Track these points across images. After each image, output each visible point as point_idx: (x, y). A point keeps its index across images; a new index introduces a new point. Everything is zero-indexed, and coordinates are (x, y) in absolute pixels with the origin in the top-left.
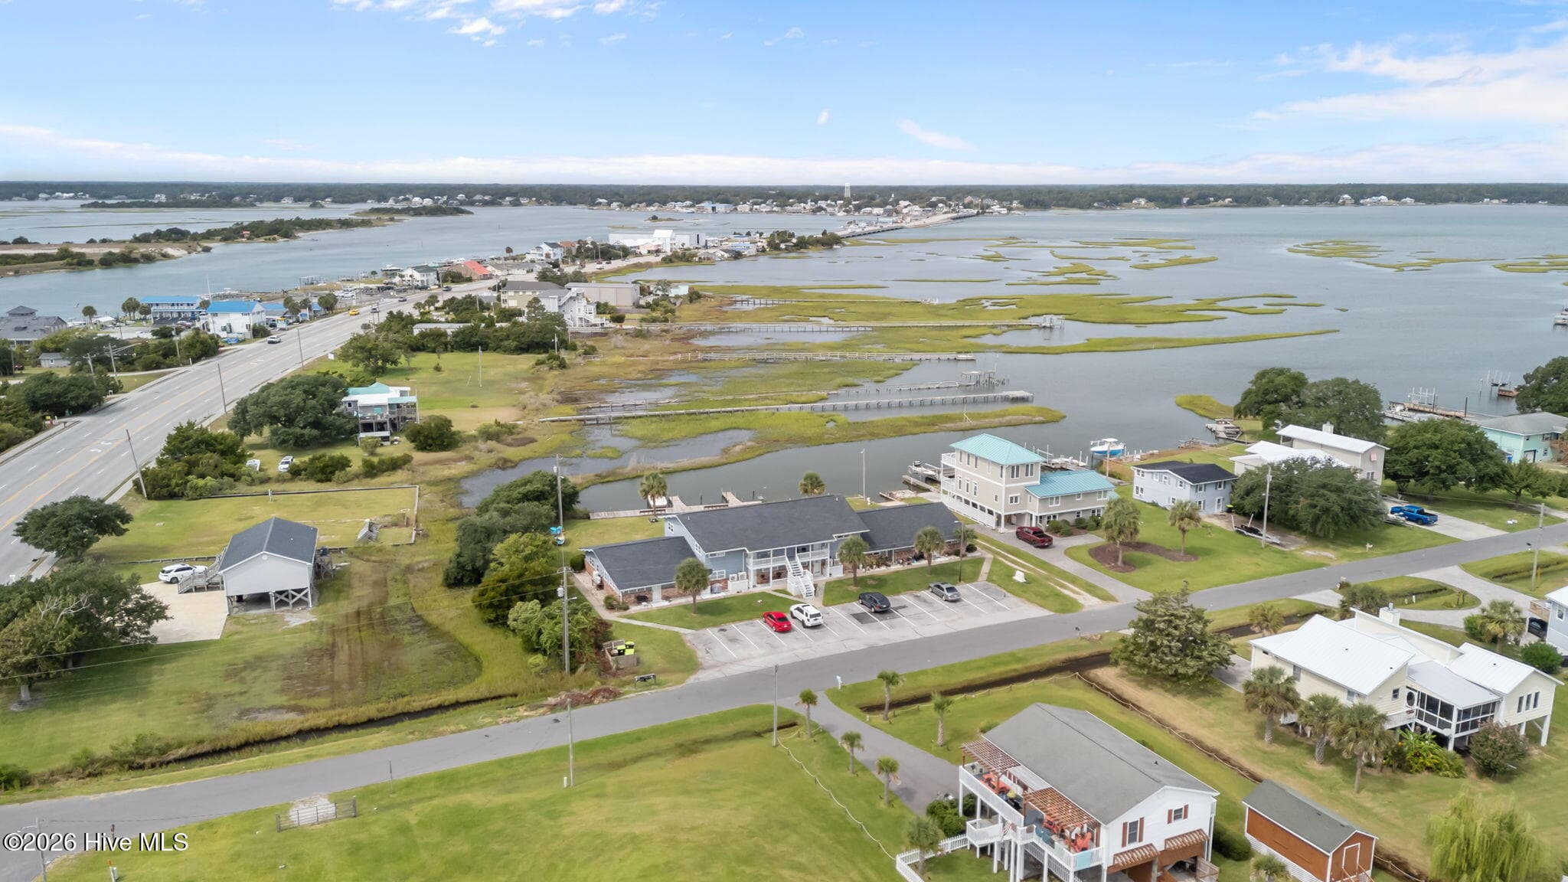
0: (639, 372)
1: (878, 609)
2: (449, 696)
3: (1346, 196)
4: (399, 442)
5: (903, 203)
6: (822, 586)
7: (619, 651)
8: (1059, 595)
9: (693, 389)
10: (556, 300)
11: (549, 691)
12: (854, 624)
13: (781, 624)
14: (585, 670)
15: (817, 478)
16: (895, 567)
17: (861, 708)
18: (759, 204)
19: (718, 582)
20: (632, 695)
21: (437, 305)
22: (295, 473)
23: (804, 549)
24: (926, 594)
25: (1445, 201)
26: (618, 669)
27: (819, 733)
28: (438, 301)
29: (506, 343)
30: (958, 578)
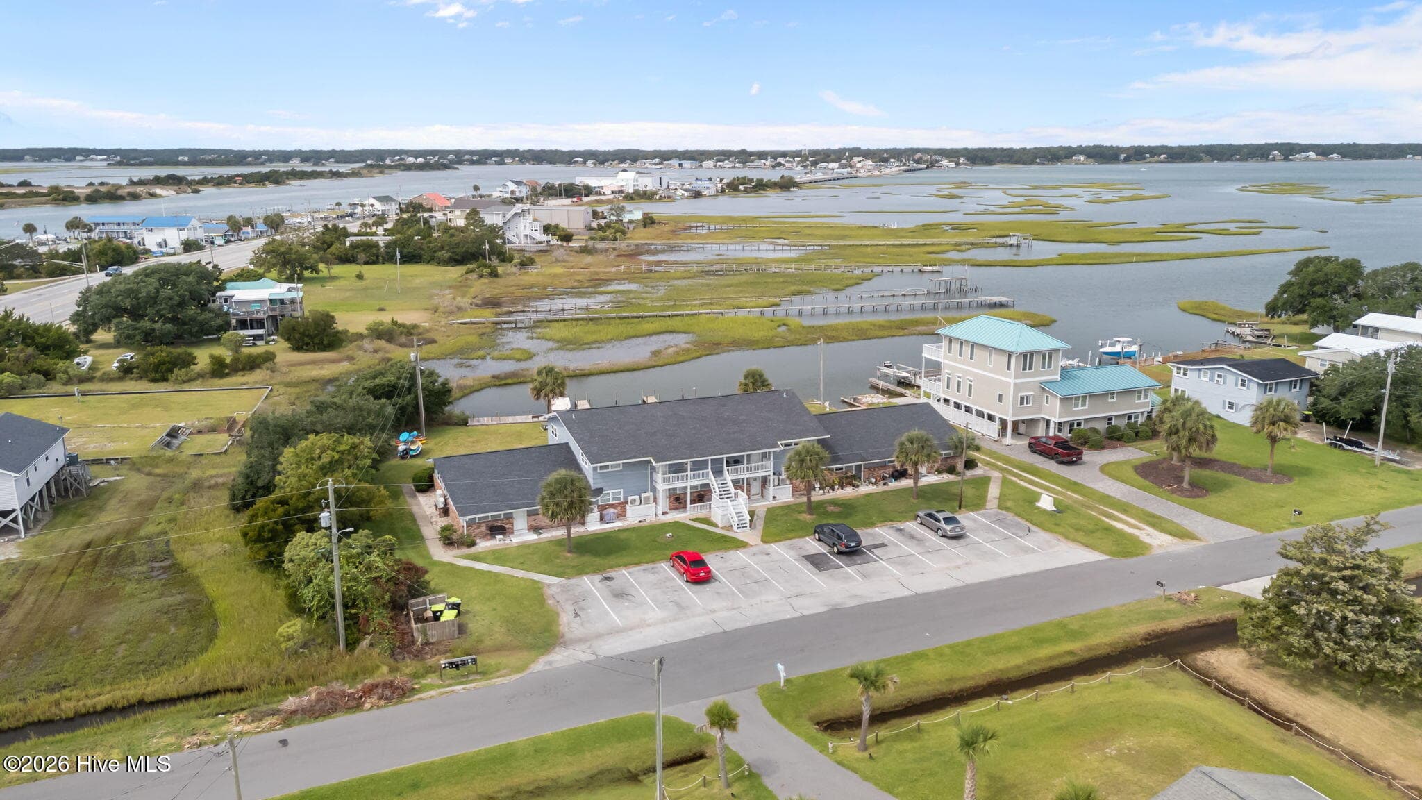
0: (576, 281)
1: (843, 549)
2: (130, 691)
3: (1276, 153)
4: (277, 342)
5: (856, 159)
6: (761, 512)
7: (434, 613)
8: (1109, 530)
9: (631, 296)
10: (500, 217)
11: (299, 684)
12: (807, 570)
13: (697, 572)
14: (372, 645)
15: (761, 376)
16: (865, 489)
17: (818, 724)
18: (723, 161)
19: (612, 506)
20: (433, 693)
21: (386, 226)
22: (126, 371)
23: (737, 461)
24: (912, 526)
25: (1370, 157)
26: (427, 643)
27: (741, 777)
28: (386, 223)
29: (439, 254)
30: (956, 504)
